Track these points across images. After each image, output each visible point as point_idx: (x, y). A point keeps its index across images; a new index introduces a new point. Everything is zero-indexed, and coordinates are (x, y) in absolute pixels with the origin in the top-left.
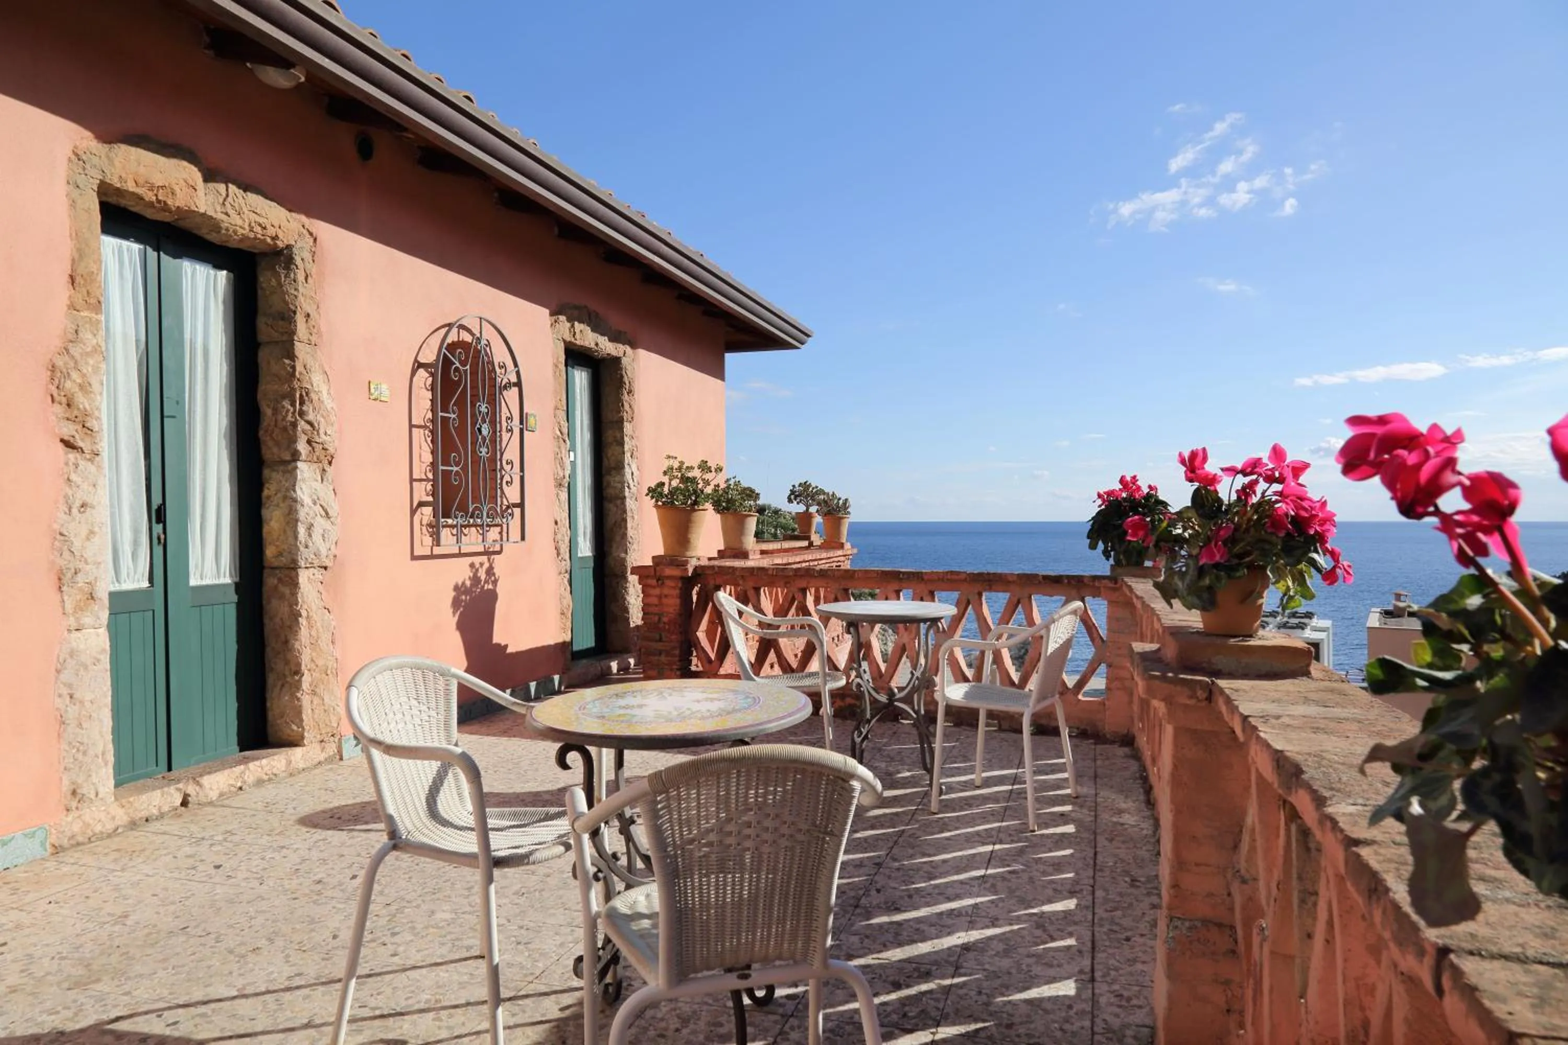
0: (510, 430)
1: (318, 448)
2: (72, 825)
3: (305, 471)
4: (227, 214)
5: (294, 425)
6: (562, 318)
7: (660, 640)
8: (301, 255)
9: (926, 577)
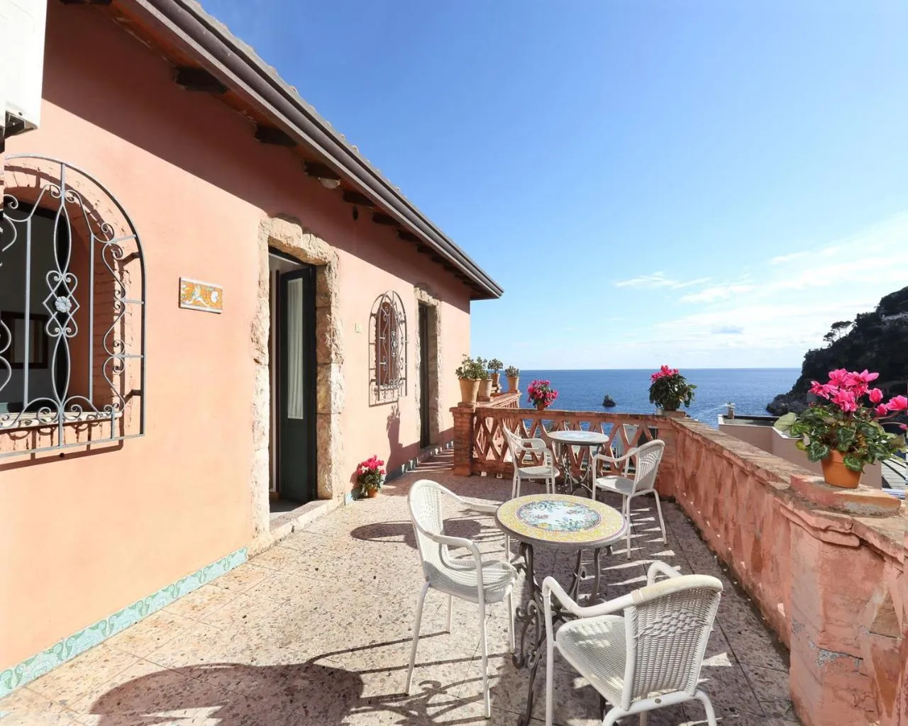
0: (402, 344)
1: (339, 357)
2: (255, 546)
3: (334, 366)
4: (310, 248)
5: (331, 346)
6: (418, 289)
7: (461, 443)
8: (334, 265)
9: (577, 415)
